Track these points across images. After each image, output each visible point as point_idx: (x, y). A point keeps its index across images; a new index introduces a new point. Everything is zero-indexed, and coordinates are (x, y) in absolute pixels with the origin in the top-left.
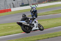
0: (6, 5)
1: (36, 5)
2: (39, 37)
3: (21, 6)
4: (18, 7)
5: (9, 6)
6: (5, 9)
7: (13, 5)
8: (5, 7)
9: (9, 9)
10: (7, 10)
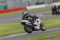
0: (21, 4)
1: (51, 4)
2: (54, 34)
3: (36, 4)
4: (33, 5)
5: (24, 4)
6: (20, 7)
7: (28, 4)
8: (21, 5)
9: (24, 7)
10: (23, 8)
